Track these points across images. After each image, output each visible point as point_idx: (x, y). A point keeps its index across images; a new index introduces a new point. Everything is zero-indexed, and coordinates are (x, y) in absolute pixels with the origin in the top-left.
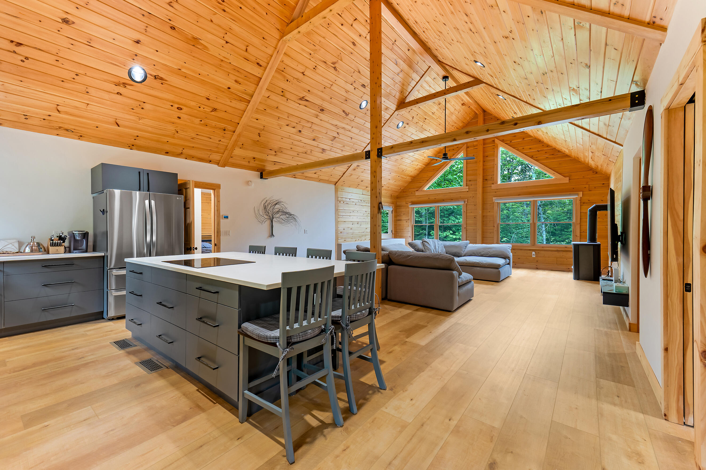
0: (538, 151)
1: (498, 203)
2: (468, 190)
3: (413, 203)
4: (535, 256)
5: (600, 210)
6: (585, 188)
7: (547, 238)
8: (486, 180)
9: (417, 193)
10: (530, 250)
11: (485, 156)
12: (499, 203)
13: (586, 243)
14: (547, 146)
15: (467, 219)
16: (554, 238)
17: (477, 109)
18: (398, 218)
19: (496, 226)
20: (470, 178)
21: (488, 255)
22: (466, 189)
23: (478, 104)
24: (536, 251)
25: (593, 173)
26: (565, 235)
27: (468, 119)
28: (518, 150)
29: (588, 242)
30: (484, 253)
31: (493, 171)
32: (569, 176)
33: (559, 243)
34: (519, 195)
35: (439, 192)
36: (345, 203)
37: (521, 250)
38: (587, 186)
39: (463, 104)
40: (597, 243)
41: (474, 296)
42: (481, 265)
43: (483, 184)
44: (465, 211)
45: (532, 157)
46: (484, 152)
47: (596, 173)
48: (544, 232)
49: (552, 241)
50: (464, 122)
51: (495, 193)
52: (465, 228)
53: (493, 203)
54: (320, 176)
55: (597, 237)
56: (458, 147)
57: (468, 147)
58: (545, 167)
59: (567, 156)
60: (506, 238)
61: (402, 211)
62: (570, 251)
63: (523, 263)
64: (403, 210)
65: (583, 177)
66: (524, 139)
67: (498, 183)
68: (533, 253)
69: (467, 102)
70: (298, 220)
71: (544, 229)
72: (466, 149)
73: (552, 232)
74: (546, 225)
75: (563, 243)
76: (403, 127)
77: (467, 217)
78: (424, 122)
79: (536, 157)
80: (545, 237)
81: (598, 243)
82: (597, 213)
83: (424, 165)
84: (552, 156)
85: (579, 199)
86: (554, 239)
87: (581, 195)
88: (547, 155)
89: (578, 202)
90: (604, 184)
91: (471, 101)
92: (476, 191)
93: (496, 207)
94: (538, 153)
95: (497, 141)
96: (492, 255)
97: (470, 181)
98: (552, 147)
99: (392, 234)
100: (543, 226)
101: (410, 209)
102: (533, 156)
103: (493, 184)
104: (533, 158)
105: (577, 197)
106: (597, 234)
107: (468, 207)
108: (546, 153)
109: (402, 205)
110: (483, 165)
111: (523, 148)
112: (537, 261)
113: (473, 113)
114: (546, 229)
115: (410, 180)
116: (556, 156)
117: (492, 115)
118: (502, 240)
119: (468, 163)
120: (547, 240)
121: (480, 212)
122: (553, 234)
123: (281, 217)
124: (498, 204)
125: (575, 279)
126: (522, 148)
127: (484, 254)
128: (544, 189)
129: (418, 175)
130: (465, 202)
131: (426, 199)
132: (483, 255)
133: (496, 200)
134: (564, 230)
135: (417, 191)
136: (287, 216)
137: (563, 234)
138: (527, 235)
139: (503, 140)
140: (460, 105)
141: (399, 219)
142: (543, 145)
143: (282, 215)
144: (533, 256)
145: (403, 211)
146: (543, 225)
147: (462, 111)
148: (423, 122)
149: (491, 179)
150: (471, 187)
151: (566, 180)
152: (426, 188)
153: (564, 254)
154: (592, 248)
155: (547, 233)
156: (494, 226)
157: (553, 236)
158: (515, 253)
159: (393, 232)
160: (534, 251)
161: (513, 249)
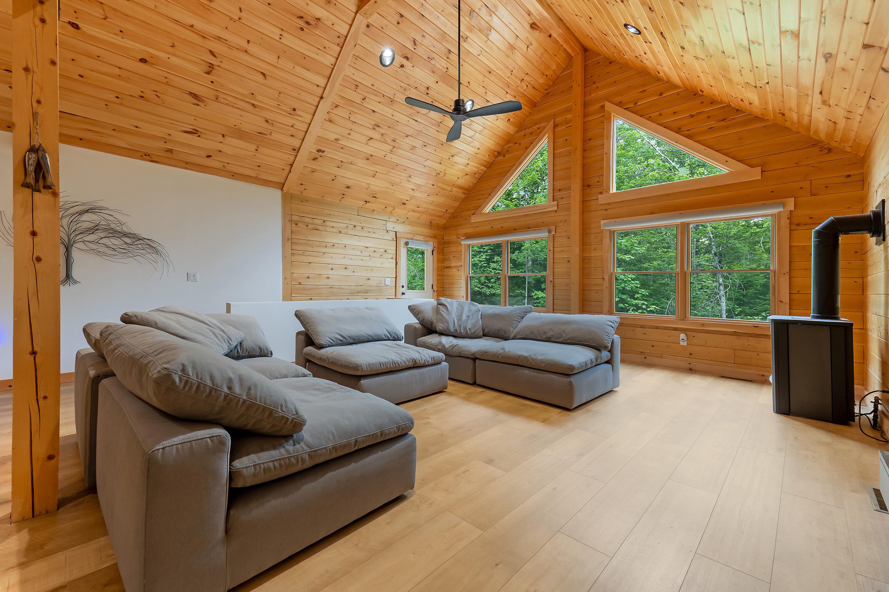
0: (692, 116)
1: (610, 231)
2: (556, 208)
3: (469, 237)
4: (685, 344)
5: (846, 232)
6: (801, 188)
7: (728, 308)
8: (589, 186)
9: (474, 219)
10: (675, 329)
11: (586, 140)
12: (614, 231)
13: (808, 319)
14: (712, 103)
15: (555, 264)
16: (740, 309)
17: (566, 41)
18: (446, 264)
19: (606, 278)
20: (559, 184)
21: (560, 338)
22: (553, 206)
23: (568, 29)
24: (689, 333)
25: (821, 151)
27: (554, 67)
28: (649, 119)
29: (814, 317)
30: (552, 333)
31: (602, 168)
32: (762, 165)
33: (749, 317)
34: (652, 213)
35: (508, 214)
36: (310, 226)
37: (657, 328)
38: (806, 184)
39: (534, 26)
40: (839, 319)
41: (416, 485)
42: (531, 362)
43: (583, 195)
44: (552, 249)
45: (678, 131)
46: (585, 130)
47: (830, 150)
48: (723, 299)
49: (736, 313)
50: (548, 74)
51: (604, 212)
52: (551, 281)
53: (602, 232)
54: (226, 165)
55: (839, 304)
56: (539, 128)
57: (557, 125)
58: (706, 148)
59: (757, 119)
60: (654, 306)
61: (451, 252)
62: (767, 336)
63: (662, 357)
64: (453, 249)
65: (796, 163)
66: (661, 94)
67: (611, 192)
68: (682, 336)
69: (538, 18)
70: (164, 251)
71: (722, 293)
72: (553, 129)
73: (736, 299)
74: (726, 287)
75: (756, 318)
76: (397, 63)
77: (555, 261)
78: (448, 60)
79: (688, 130)
80: (724, 308)
81: (843, 320)
82: (840, 238)
83: (482, 165)
84: (722, 123)
85: (786, 215)
86: (741, 311)
87: (791, 206)
88: (712, 123)
89: (785, 222)
90: (849, 176)
91: (545, 14)
92: (569, 209)
93: (606, 240)
94: (692, 120)
95: (608, 106)
96: (569, 339)
97: (560, 190)
98: (722, 102)
99: (434, 291)
100: (722, 288)
101: (463, 246)
102: (680, 129)
103: (601, 193)
104: (682, 133)
105: (781, 209)
106: (839, 297)
107: (556, 241)
108: (709, 117)
109: (452, 240)
110: (584, 158)
111: (660, 115)
112: (691, 354)
113: (563, 55)
114: (726, 293)
115: (463, 196)
116: (729, 122)
117: (599, 55)
118: (648, 309)
119: (556, 156)
120: (728, 311)
121: (577, 250)
122: (739, 302)
123: (104, 241)
124: (612, 233)
125: (777, 413)
126: (658, 113)
127: (552, 335)
128: (705, 197)
129: (475, 185)
130: (550, 231)
131: (487, 228)
132: (550, 338)
133: (606, 226)
135: (473, 214)
136: (128, 240)
138: (694, 302)
139: (621, 102)
140: (528, 27)
141: (448, 265)
142: (702, 103)
143: (108, 237)
144: (682, 343)
145: (453, 252)
146: (721, 287)
147: (535, 44)
148: (445, 58)
149: (599, 184)
150: (561, 202)
151: (755, 174)
152: (488, 209)
153: (752, 341)
154: (826, 333)
155: (729, 299)
156: (603, 279)
157: (740, 305)
158: (645, 334)
159: (435, 288)
160: (684, 332)
161: (641, 327)
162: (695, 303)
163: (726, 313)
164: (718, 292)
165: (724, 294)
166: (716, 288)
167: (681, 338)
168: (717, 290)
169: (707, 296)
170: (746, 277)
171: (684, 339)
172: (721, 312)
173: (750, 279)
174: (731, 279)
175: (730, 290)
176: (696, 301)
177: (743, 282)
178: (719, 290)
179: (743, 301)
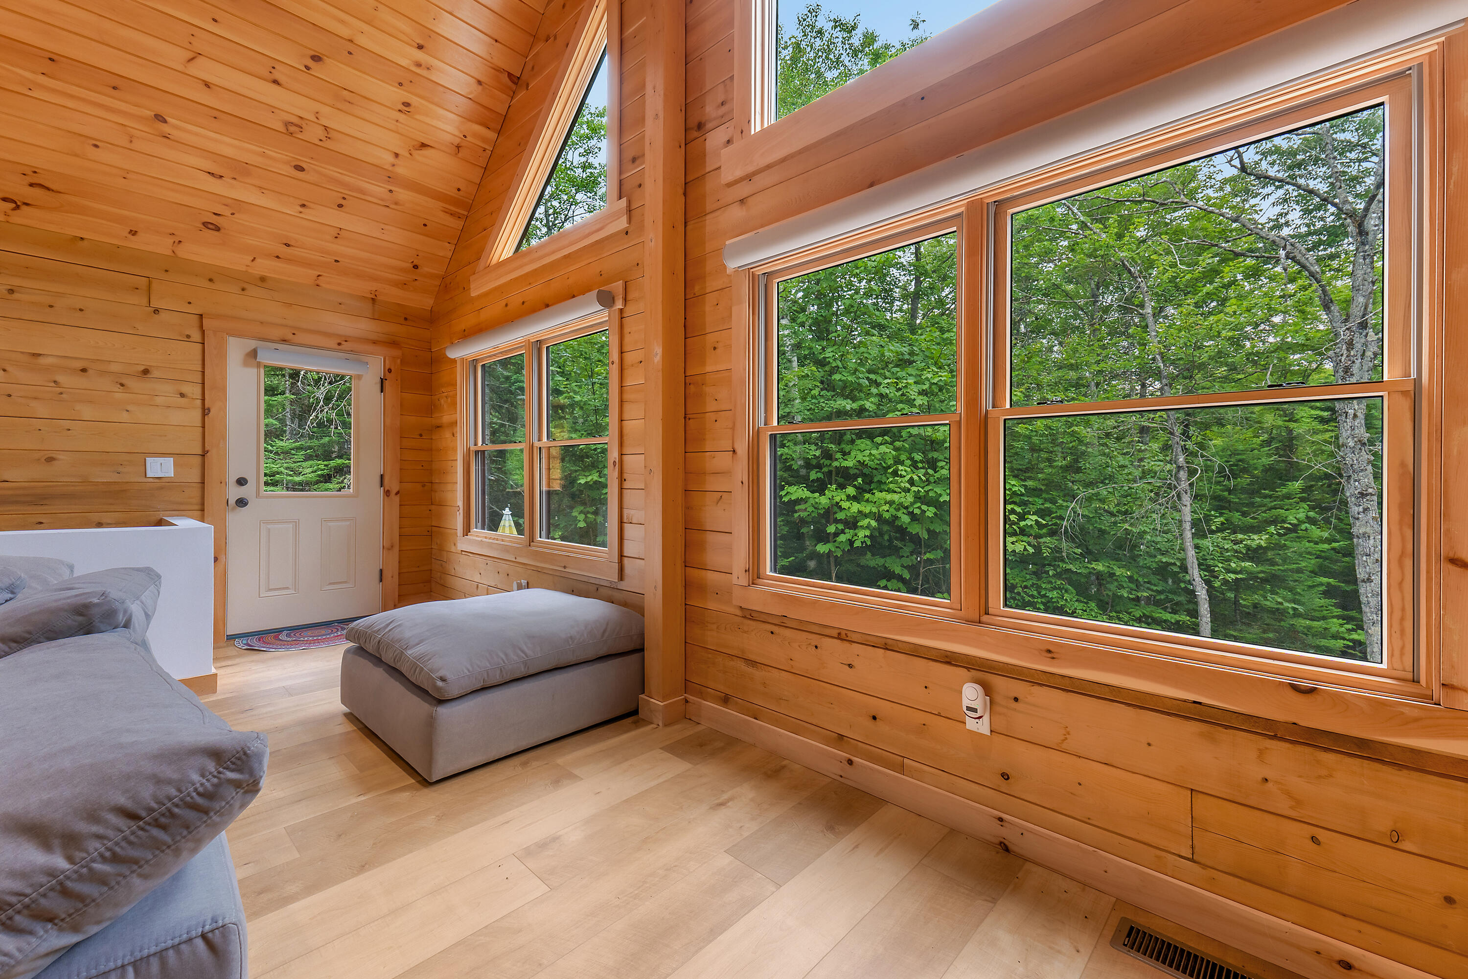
1: (753, 276)
2: (625, 223)
4: (983, 727)
7: (1196, 516)
8: (699, 126)
10: (949, 659)
12: (768, 278)
16: (1222, 519)
18: (436, 418)
19: (742, 447)
22: (620, 215)
24: (999, 683)
26: (1264, 509)
34: (871, 185)
37: (887, 646)
43: (687, 161)
44: (616, 357)
48: (1187, 499)
51: (739, 208)
52: (615, 464)
53: (730, 281)
61: (442, 385)
63: (902, 768)
64: (445, 376)
67: (753, 133)
68: (971, 692)
71: (1184, 485)
73: (1215, 498)
74: (1192, 473)
86: (1223, 524)
93: (741, 311)
99: (387, 493)
100: (1183, 475)
101: (459, 367)
103: (727, 143)
109: (443, 351)
112: (1005, 776)
114: (1191, 485)
120: (1195, 524)
121: (658, 352)
122: (1221, 504)
124: (759, 284)
130: (613, 300)
131: (498, 309)
133: (739, 255)
134: (1258, 492)
135: (473, 274)
137: (1257, 504)
138: (1125, 504)
141: (438, 422)
144: (971, 724)
145: (446, 384)
146: (1182, 473)
149: (723, 111)
153: (1285, 764)
155: (1196, 497)
156: (734, 451)
157: (1220, 509)
158: (850, 666)
159: (393, 485)
160: (980, 675)
161: (839, 637)
162: (1126, 507)
163: (1192, 528)
164: (1176, 483)
165: (1188, 488)
166: (1172, 476)
167: (966, 703)
168: (1173, 479)
169: (1151, 491)
170: (1235, 453)
171: (975, 710)
172: (1181, 526)
173: (1244, 457)
174: (1202, 456)
175: (1200, 479)
176: (1129, 502)
177: (1227, 462)
178: (1178, 479)
179: (1230, 502)
